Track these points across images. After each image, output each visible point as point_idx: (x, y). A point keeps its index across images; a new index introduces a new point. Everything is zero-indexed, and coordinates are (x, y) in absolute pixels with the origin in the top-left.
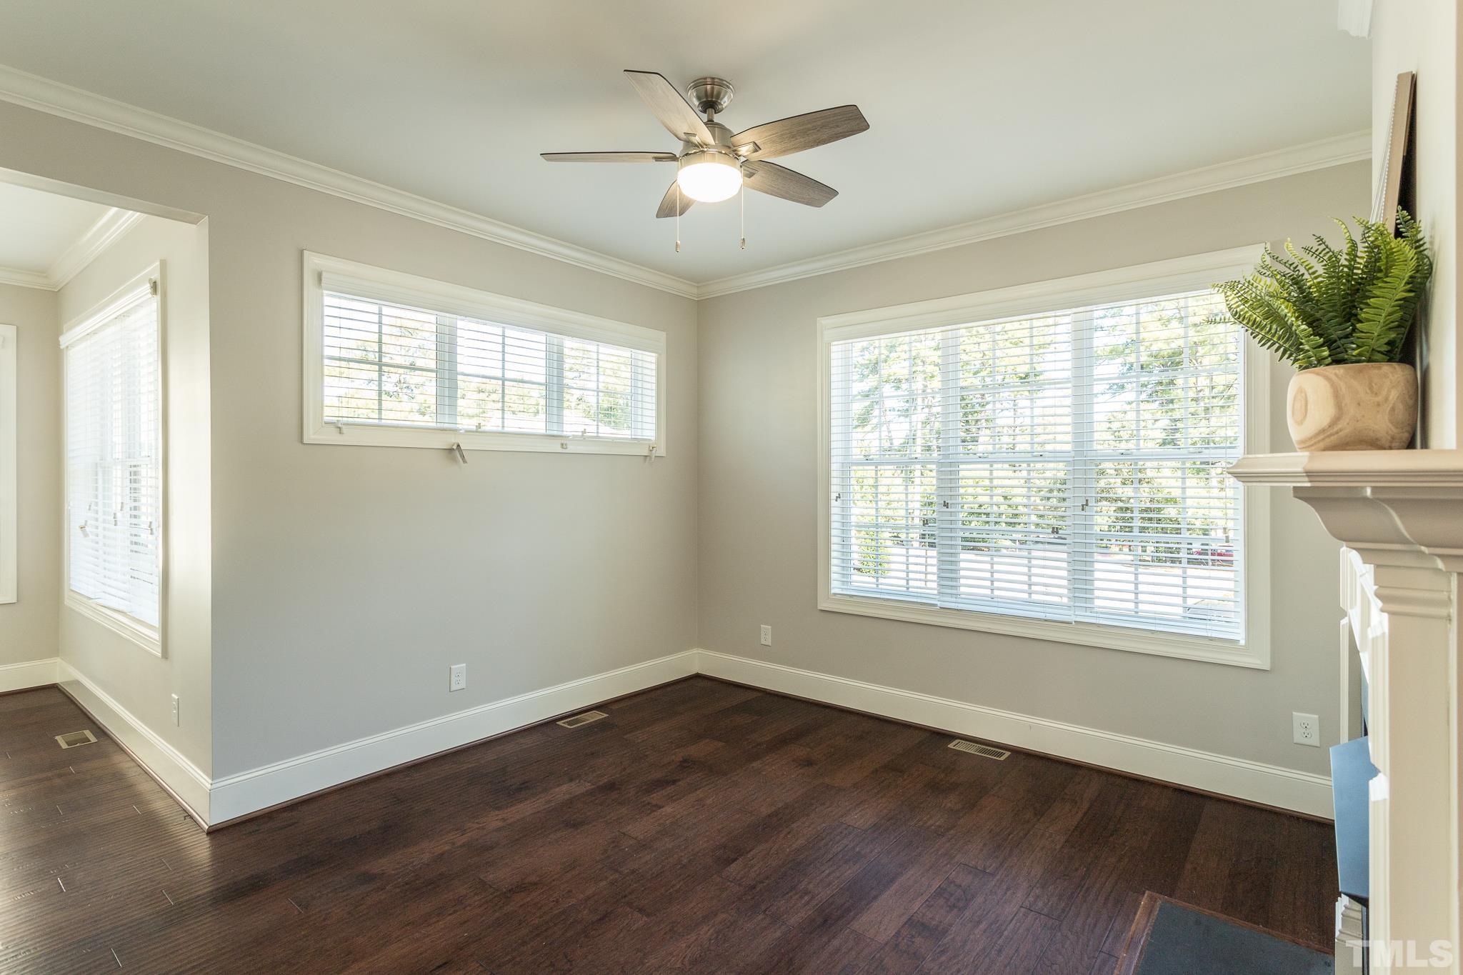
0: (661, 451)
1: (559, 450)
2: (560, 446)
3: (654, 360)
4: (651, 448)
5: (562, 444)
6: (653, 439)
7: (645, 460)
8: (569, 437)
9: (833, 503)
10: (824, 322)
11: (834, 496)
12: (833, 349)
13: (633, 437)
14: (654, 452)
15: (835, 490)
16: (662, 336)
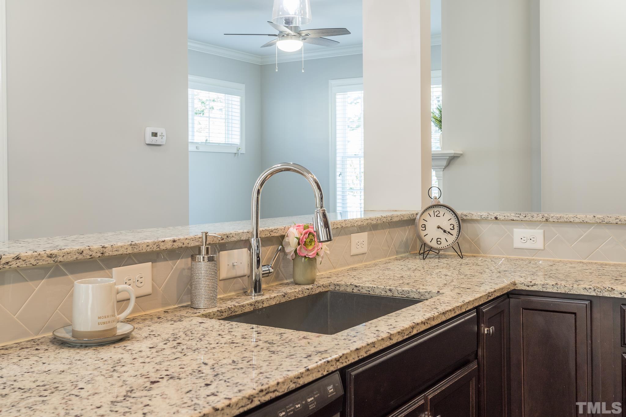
0: (243, 151)
1: (196, 150)
2: (195, 148)
3: (239, 100)
4: (238, 149)
5: (197, 147)
6: (239, 144)
7: (235, 155)
8: (198, 143)
9: (338, 178)
10: (332, 82)
11: (338, 174)
12: (337, 97)
13: (226, 143)
14: (240, 151)
15: (338, 171)
16: (243, 86)
